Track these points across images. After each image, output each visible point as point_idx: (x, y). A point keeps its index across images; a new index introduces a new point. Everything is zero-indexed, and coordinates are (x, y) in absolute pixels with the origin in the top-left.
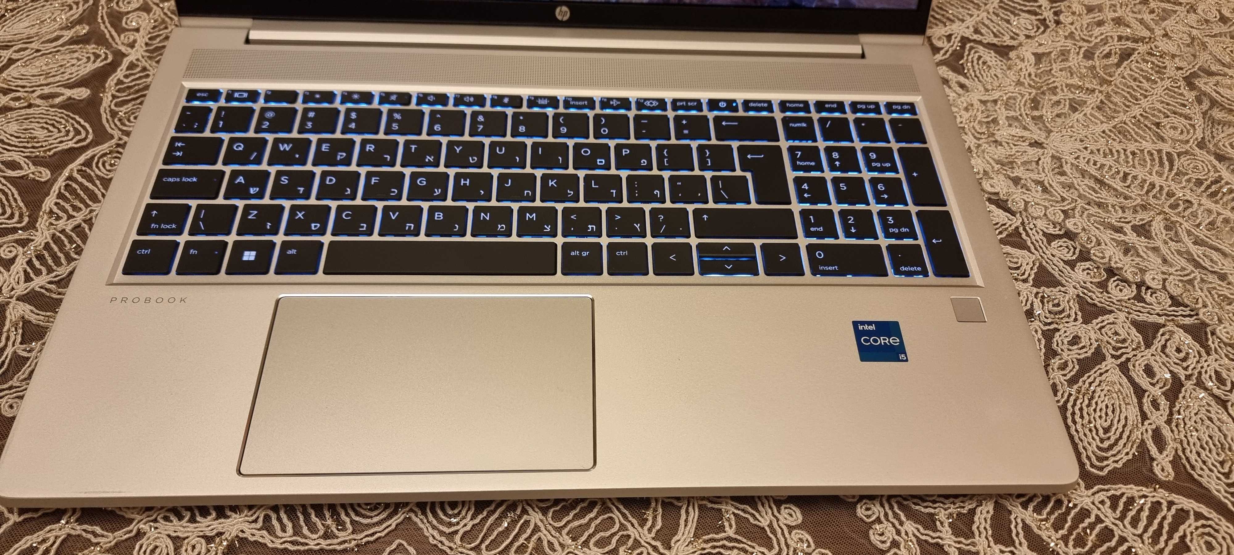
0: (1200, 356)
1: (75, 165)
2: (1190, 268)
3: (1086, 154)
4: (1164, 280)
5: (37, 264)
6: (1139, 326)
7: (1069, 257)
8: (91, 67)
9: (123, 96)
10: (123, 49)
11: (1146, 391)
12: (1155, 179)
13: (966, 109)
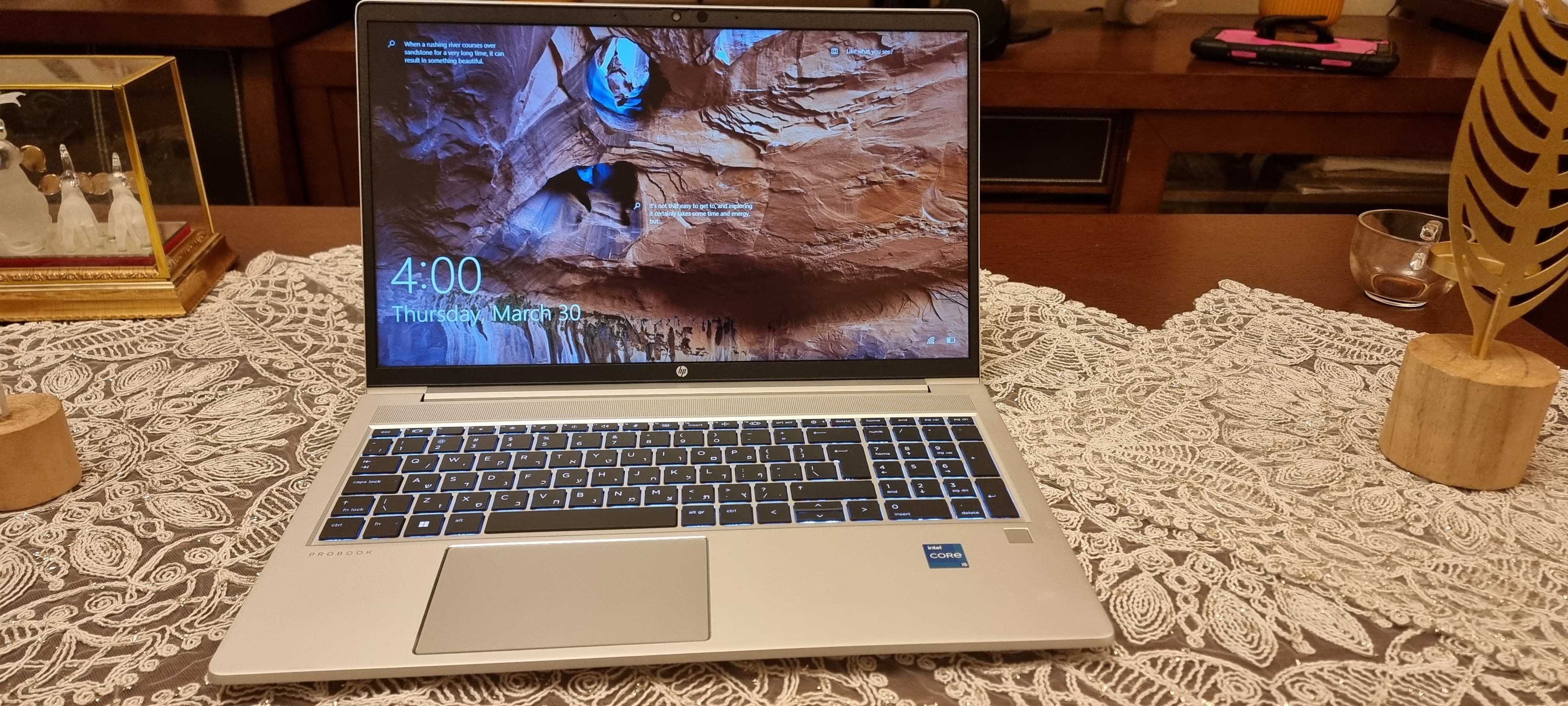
0: (1224, 570)
1: (275, 486)
2: (1211, 515)
3: (1122, 450)
4: (1190, 524)
5: (241, 547)
6: (1170, 554)
7: (1112, 514)
8: (289, 426)
9: (314, 445)
10: (315, 417)
11: (1176, 593)
12: (1179, 462)
13: (1020, 426)
